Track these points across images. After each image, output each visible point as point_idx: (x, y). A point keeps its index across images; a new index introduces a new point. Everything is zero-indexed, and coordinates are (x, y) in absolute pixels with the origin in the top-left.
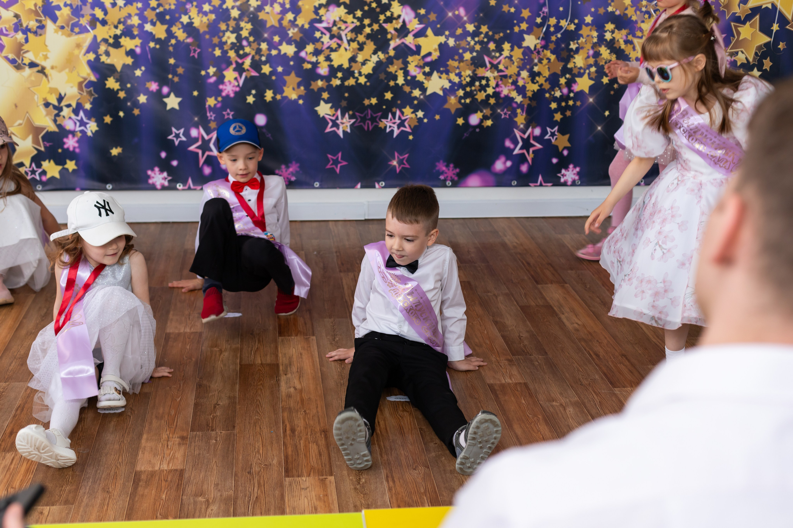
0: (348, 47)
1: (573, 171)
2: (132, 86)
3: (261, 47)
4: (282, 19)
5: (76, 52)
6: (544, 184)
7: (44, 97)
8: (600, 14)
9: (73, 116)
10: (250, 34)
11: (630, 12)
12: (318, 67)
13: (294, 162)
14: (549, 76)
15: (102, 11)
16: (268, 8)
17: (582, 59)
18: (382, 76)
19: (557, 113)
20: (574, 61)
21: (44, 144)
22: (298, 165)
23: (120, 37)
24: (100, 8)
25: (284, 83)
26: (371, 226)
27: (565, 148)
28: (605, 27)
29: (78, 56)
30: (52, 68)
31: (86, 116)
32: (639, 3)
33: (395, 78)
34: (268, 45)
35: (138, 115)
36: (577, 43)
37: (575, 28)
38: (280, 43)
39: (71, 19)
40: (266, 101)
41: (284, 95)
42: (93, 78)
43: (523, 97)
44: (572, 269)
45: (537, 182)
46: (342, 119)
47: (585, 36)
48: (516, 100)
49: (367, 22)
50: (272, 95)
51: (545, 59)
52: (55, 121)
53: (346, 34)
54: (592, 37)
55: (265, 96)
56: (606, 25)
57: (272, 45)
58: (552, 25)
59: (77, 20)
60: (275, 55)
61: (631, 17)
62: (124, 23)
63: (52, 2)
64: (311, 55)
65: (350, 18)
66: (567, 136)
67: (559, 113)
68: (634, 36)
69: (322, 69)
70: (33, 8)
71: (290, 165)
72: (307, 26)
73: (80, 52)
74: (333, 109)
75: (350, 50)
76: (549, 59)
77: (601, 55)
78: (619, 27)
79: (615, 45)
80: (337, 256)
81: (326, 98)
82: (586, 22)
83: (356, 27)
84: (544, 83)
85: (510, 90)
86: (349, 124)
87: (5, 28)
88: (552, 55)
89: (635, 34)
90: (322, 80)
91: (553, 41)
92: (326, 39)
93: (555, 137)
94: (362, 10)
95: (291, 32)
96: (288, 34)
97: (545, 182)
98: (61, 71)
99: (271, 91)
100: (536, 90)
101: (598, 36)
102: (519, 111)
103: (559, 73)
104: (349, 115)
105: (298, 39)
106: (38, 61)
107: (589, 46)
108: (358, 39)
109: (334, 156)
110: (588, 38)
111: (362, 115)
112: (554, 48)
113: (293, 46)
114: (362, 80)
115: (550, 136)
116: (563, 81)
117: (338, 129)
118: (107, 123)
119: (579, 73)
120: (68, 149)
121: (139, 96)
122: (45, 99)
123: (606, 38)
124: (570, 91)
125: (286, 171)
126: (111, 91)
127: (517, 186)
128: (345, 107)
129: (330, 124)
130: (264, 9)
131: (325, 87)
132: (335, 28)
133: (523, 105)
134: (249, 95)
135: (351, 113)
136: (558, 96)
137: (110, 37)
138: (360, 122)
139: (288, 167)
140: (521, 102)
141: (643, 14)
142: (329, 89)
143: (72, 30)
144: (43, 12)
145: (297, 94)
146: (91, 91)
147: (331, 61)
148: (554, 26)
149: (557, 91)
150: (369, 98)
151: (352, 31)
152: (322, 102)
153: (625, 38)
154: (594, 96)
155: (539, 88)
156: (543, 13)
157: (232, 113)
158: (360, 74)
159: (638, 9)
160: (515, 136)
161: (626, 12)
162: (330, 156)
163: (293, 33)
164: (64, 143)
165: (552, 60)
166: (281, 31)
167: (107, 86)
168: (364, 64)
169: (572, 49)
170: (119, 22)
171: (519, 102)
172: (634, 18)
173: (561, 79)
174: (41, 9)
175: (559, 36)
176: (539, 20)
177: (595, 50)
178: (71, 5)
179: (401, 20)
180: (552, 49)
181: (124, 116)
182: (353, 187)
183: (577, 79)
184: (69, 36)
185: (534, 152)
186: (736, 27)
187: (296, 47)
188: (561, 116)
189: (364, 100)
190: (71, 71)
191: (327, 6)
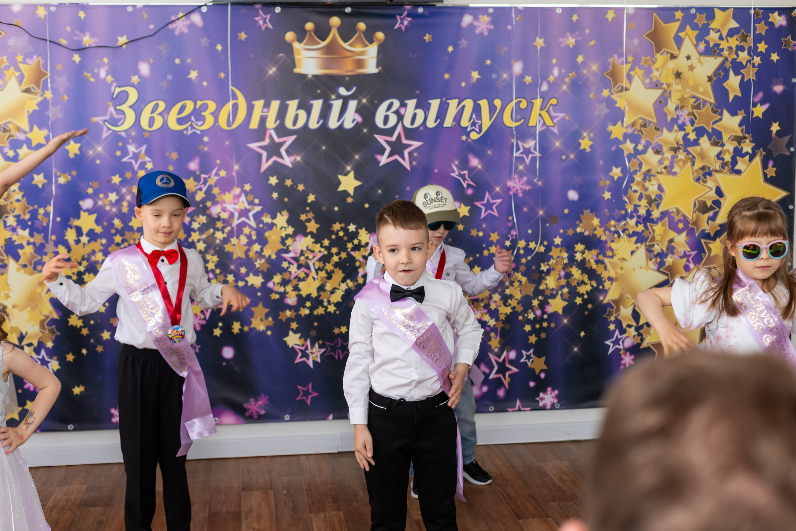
0: (316, 276)
1: (551, 394)
2: (95, 323)
3: (228, 279)
4: (248, 250)
5: (39, 290)
6: (522, 409)
8: (569, 236)
9: (34, 355)
10: (217, 266)
11: (599, 232)
12: (287, 297)
13: (263, 395)
14: (521, 298)
15: (66, 248)
16: (234, 240)
17: (554, 280)
19: (531, 335)
20: (546, 282)
22: (267, 397)
23: (84, 273)
24: (63, 245)
25: (252, 314)
26: (344, 459)
27: (542, 371)
28: (575, 248)
29: (40, 294)
30: (14, 307)
31: (47, 354)
32: (607, 223)
34: (234, 276)
35: (102, 352)
36: (548, 265)
37: (545, 250)
38: (247, 274)
39: (33, 257)
40: (233, 333)
41: (252, 326)
42: (55, 316)
43: (496, 321)
44: (554, 501)
45: (515, 407)
46: (312, 349)
47: (555, 257)
48: (488, 324)
49: (334, 250)
50: (240, 327)
51: (516, 282)
53: (314, 264)
54: (563, 259)
55: (233, 328)
56: (576, 246)
57: (238, 277)
58: (521, 248)
59: (40, 258)
60: (242, 287)
61: (600, 237)
62: (88, 259)
63: (15, 241)
64: (279, 285)
65: (317, 247)
66: (543, 359)
67: (534, 335)
68: (605, 255)
69: (290, 299)
71: (259, 398)
72: (274, 257)
73: (42, 291)
74: (303, 339)
75: (318, 279)
76: (520, 282)
77: (573, 275)
78: (589, 247)
79: (586, 266)
80: (308, 494)
81: (295, 328)
82: (556, 243)
83: (324, 256)
84: (516, 305)
85: (482, 314)
86: (319, 354)
88: (523, 277)
89: (606, 254)
90: (290, 310)
91: (523, 264)
92: (293, 269)
93: (531, 360)
94: (329, 239)
95: (258, 264)
96: (255, 265)
97: (523, 407)
98: (22, 309)
99: (239, 323)
100: (508, 313)
101: (568, 257)
102: (492, 334)
103: (531, 295)
104: (319, 344)
105: (265, 270)
107: (560, 267)
108: (326, 268)
109: (304, 387)
110: (558, 259)
111: (332, 344)
112: (525, 271)
113: (261, 277)
114: (331, 309)
115: (525, 359)
116: (535, 303)
117: (308, 359)
118: (69, 362)
119: (552, 294)
120: (28, 389)
121: (103, 332)
123: (576, 258)
124: (544, 313)
125: (255, 404)
126: (73, 328)
127: (495, 411)
128: (314, 337)
129: (300, 354)
130: (231, 242)
131: (293, 317)
132: (302, 258)
133: (497, 329)
134: (216, 328)
135: (321, 342)
136: (532, 319)
137: (74, 274)
138: (330, 351)
139: (256, 400)
140: (494, 325)
141: (612, 233)
142: (298, 318)
143: (35, 268)
144: (5, 251)
145: (264, 325)
146: (53, 329)
147: (299, 290)
148: (524, 248)
149: (530, 313)
150: (339, 327)
151: (320, 260)
152: (291, 333)
153: (595, 258)
154: (569, 317)
155: (511, 311)
156: (512, 236)
157: (199, 347)
158: (329, 302)
159: (607, 229)
160: (490, 360)
161: (595, 232)
162: (300, 387)
163: (260, 264)
165: (523, 283)
166: (248, 263)
167: (70, 324)
168: (333, 292)
169: (543, 271)
170: (83, 259)
171: (492, 326)
172: (603, 238)
173: (533, 301)
174: (4, 248)
175: (529, 258)
176: (508, 243)
177: (566, 271)
178: (34, 244)
179: (369, 248)
180: (523, 271)
181: (87, 354)
182: (325, 418)
183: (550, 301)
184: (32, 274)
185: (510, 376)
186: (706, 244)
187: (263, 278)
188: (536, 339)
189: (334, 329)
190: (33, 309)
191: (293, 236)
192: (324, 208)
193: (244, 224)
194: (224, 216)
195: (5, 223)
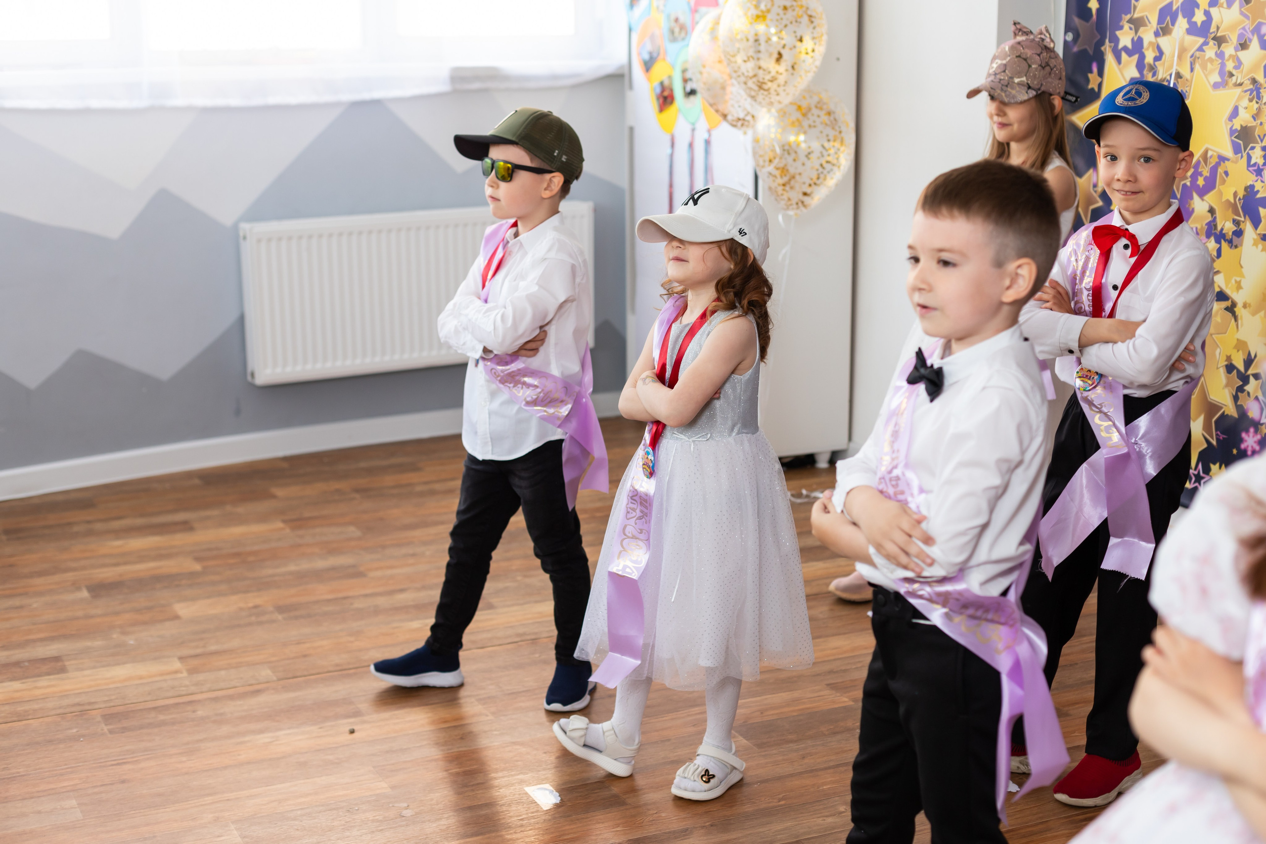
7: (1229, 355)
9: (1260, 396)
21: (1217, 435)
30: (1245, 306)
52: (1236, 398)
63: (1258, 191)
70: (1232, 200)
87: (1197, 228)
98: (1254, 314)
106: (1228, 292)
122: (1229, 358)
144: (1242, 208)
164: (1242, 440)
174: (1242, 201)
195: (1249, 158)
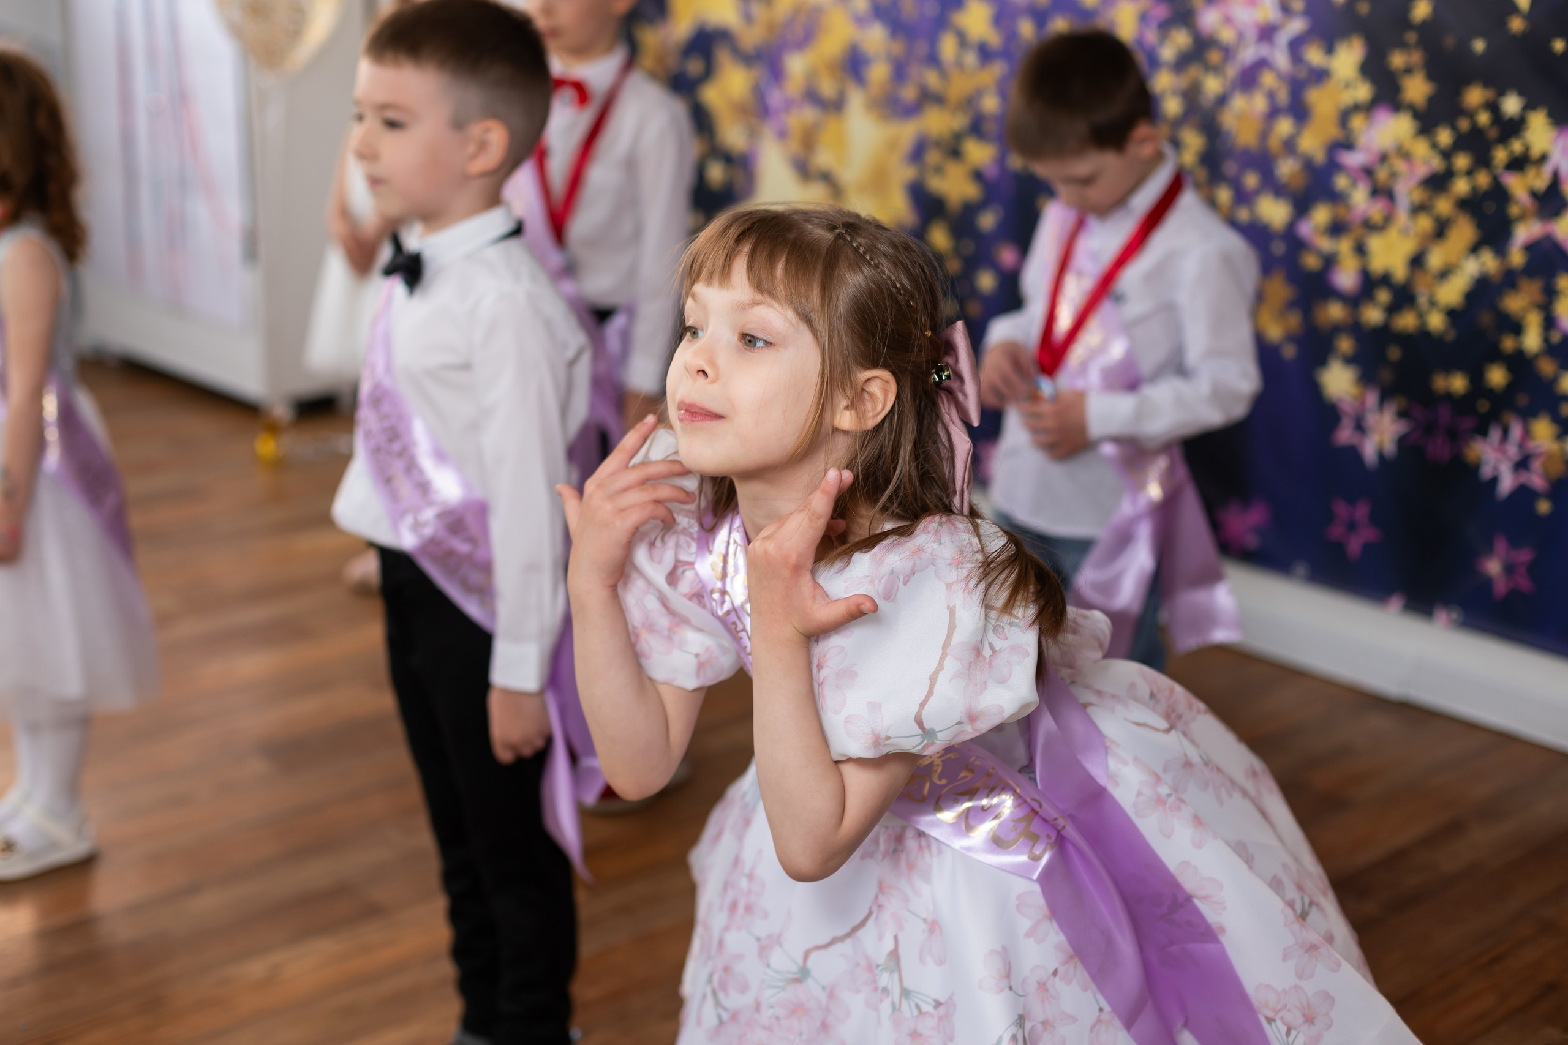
0: (1408, 226)
3: (1218, 196)
4: (1267, 131)
10: (1200, 162)
12: (1336, 268)
13: (1261, 500)
15: (938, 73)
16: (1239, 102)
18: (1486, 319)
22: (1268, 509)
23: (963, 136)
24: (934, 67)
33: (1516, 328)
34: (1232, 192)
38: (1257, 193)
39: (889, 87)
46: (1378, 415)
49: (1462, 162)
53: (1407, 191)
57: (1243, 197)
59: (899, 88)
60: (1246, 222)
62: (973, 105)
64: (1323, 233)
65: (1421, 149)
69: (1344, 274)
71: (1250, 504)
72: (1320, 158)
74: (1361, 385)
75: (1413, 233)
81: (1346, 352)
83: (1434, 173)
86: (1393, 434)
90: (1340, 304)
92: (1360, 198)
94: (1454, 128)
95: (1286, 169)
96: (1277, 172)
104: (1396, 407)
105: (1298, 188)
106: (834, 170)
108: (1435, 207)
109: (1351, 507)
111: (1428, 418)
113: (1286, 204)
114: (1436, 321)
117: (1366, 440)
121: (983, 275)
125: (1240, 519)
128: (1388, 384)
129: (1348, 424)
130: (1232, 104)
131: (1345, 323)
132: (1383, 171)
135: (1401, 401)
137: (945, 134)
138: (1421, 435)
139: (1245, 509)
142: (1356, 328)
144: (846, 70)
145: (1282, 329)
147: (1366, 256)
150: (1448, 374)
151: (1424, 183)
152: (1335, 361)
158: (1433, 303)
162: (1338, 505)
166: (1264, 163)
167: (931, 241)
168: (1445, 274)
179: (1547, 170)
182: (1383, 599)
187: (1292, 206)
189: (1434, 377)
191: (1368, 108)
192: (1449, 42)
193: (1262, 64)
194: (1227, 35)
